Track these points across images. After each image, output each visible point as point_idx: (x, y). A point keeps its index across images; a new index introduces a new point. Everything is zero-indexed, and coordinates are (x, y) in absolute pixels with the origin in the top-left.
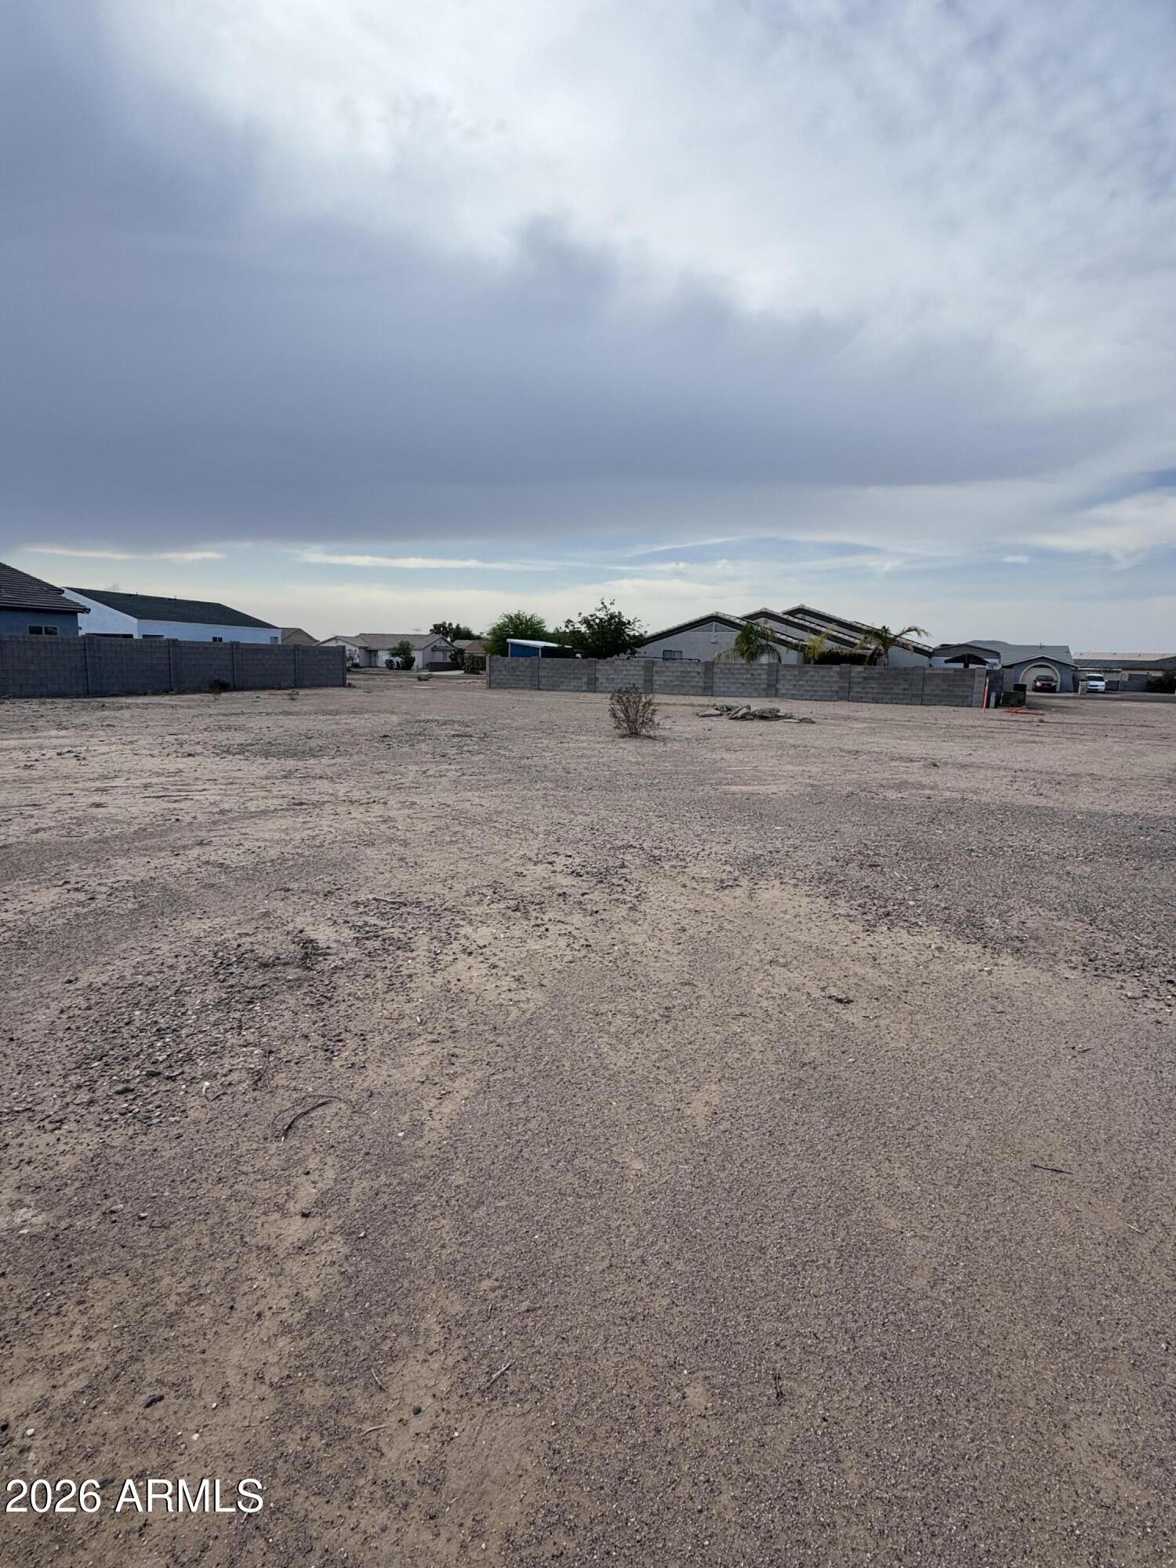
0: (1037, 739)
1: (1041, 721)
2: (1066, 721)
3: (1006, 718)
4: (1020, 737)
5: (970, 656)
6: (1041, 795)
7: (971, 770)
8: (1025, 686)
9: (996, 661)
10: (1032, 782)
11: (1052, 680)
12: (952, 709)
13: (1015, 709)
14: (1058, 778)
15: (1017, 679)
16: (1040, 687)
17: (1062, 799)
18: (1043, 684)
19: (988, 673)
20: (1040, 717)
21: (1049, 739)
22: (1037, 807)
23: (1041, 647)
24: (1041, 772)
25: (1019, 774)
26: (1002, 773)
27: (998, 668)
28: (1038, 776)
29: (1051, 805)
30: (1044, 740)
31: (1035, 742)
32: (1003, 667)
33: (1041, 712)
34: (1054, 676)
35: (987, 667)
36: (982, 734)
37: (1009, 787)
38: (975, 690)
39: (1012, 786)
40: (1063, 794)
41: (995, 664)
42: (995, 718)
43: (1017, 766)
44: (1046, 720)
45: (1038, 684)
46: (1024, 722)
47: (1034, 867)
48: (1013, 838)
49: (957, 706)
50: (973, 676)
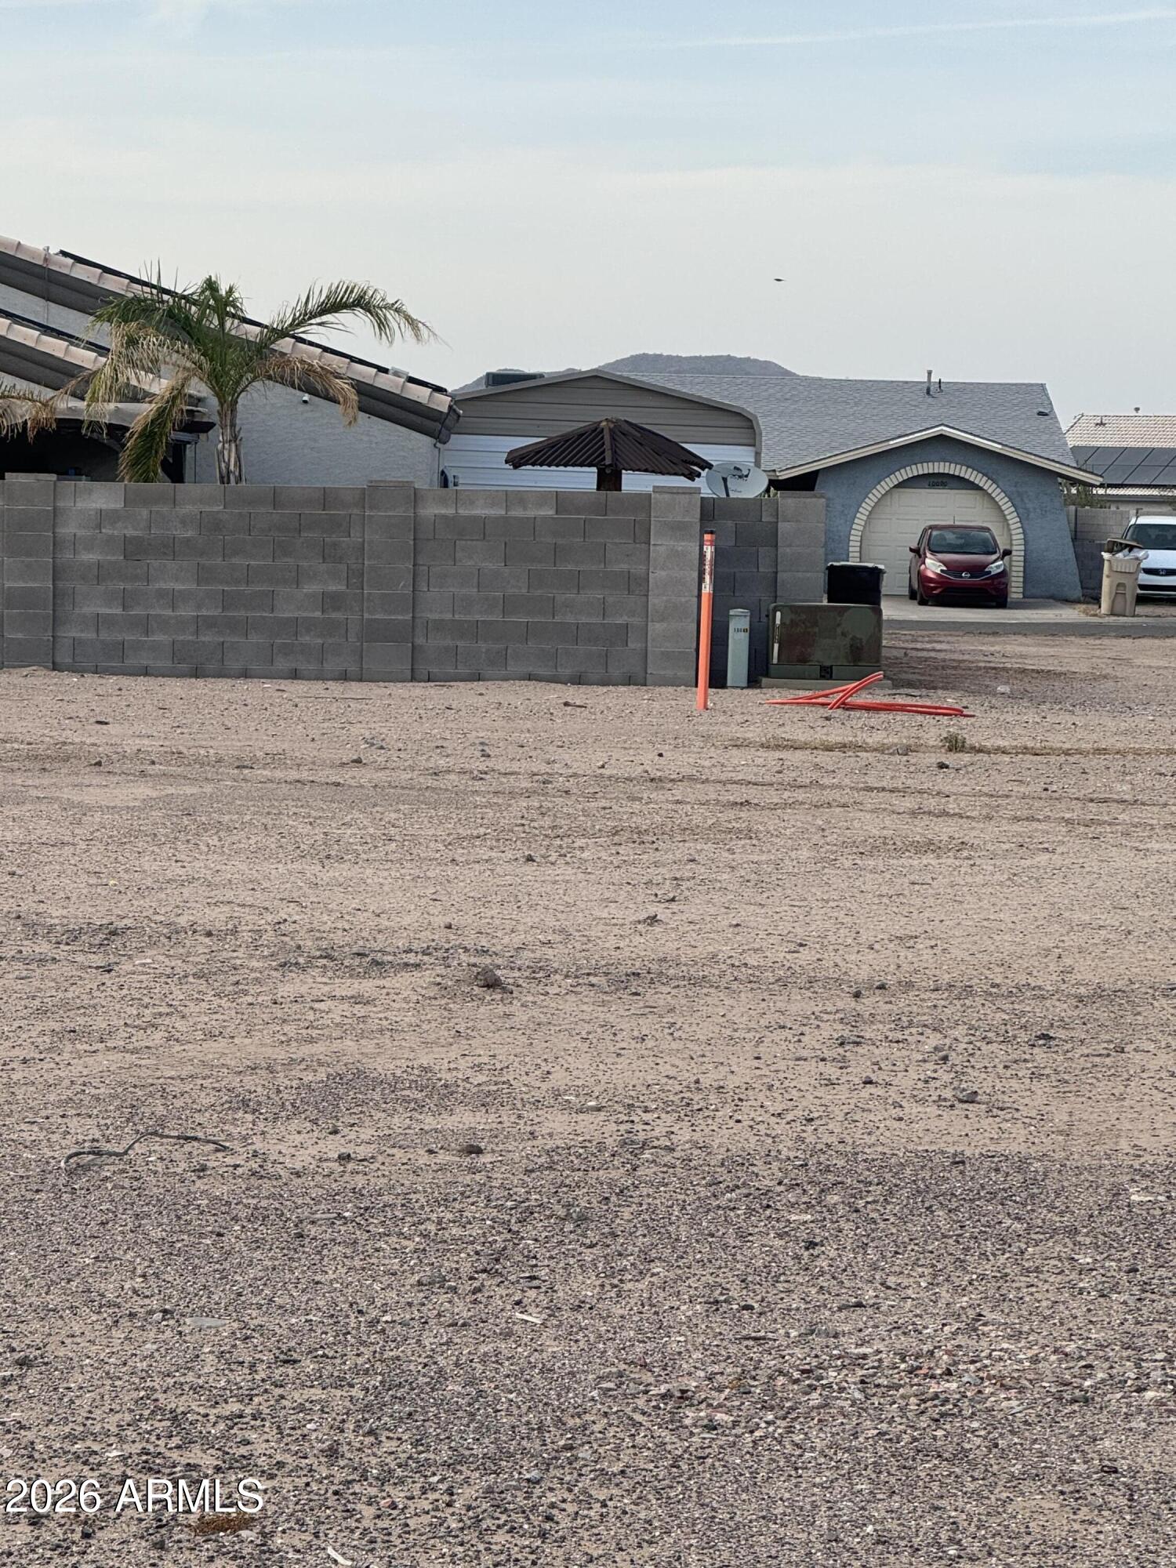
0: (944, 830)
1: (955, 745)
2: (1056, 740)
3: (801, 735)
4: (869, 825)
5: (622, 431)
6: (972, 1098)
7: (662, 996)
8: (876, 573)
9: (741, 455)
10: (933, 1040)
11: (989, 548)
12: (554, 694)
13: (838, 690)
14: (1038, 1013)
15: (836, 541)
16: (941, 580)
17: (1060, 1118)
18: (952, 568)
19: (710, 513)
20: (949, 726)
21: (991, 830)
22: (958, 1162)
23: (932, 390)
24: (968, 990)
25: (870, 1003)
26: (799, 1004)
27: (753, 488)
28: (953, 1010)
29: (1016, 1141)
30: (973, 833)
31: (929, 847)
32: (776, 484)
33: (951, 700)
34: (997, 531)
35: (703, 486)
36: (700, 817)
37: (831, 1071)
38: (655, 601)
39: (843, 1064)
40: (1062, 1086)
41: (739, 473)
42: (752, 733)
43: (863, 967)
44: (973, 740)
45: (933, 566)
46: (881, 749)
47: (962, 1454)
48: (860, 1317)
49: (578, 680)
50: (641, 533)
